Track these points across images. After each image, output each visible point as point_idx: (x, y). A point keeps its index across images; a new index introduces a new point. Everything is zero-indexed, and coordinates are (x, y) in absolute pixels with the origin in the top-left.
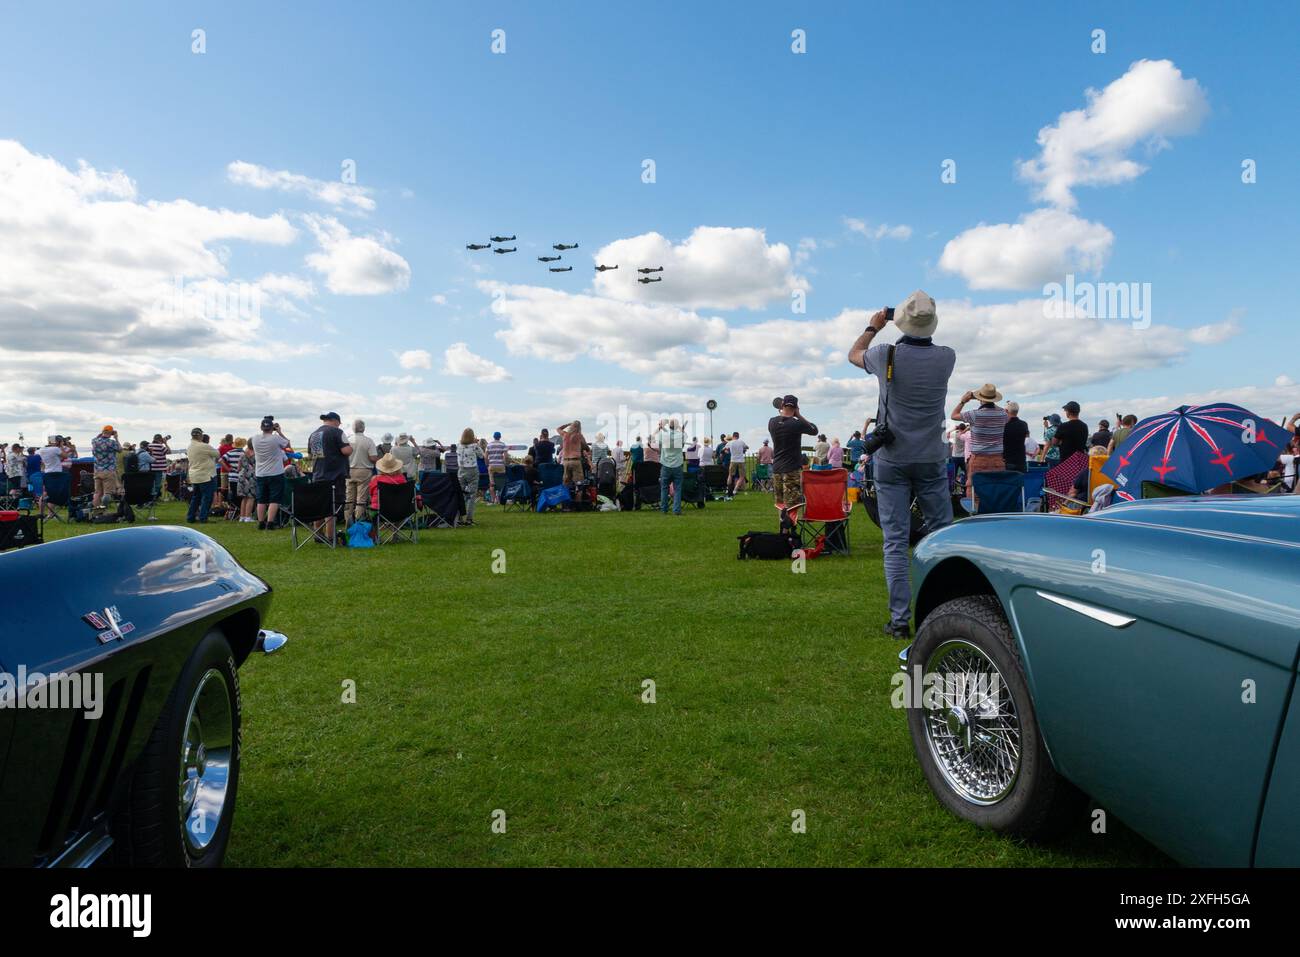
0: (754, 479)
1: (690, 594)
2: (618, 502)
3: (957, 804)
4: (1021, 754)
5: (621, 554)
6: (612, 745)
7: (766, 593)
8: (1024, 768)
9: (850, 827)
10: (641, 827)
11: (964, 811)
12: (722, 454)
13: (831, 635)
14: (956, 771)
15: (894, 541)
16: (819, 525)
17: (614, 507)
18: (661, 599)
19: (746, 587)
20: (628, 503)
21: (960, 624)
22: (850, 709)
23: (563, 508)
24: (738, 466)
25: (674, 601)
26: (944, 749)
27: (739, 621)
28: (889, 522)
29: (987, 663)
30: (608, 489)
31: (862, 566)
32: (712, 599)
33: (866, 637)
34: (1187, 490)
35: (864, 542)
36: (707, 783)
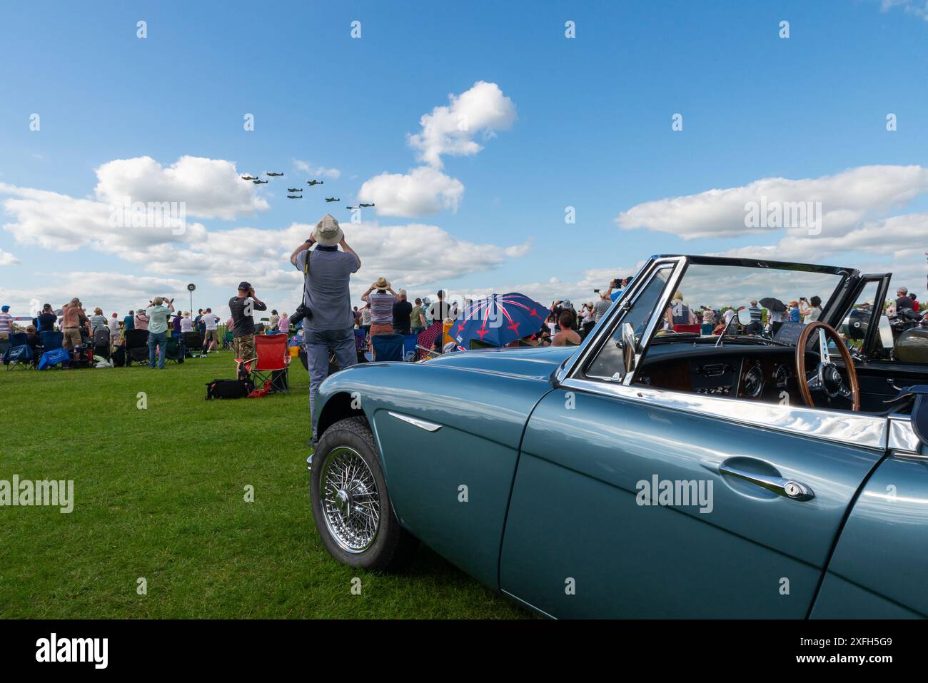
0: (224, 341)
1: (165, 427)
2: (111, 360)
3: (341, 555)
4: (380, 517)
5: (111, 400)
6: (86, 548)
7: (224, 423)
8: (382, 525)
9: (267, 581)
10: (104, 607)
11: (345, 559)
12: (200, 325)
13: (269, 450)
14: (341, 533)
15: (315, 382)
16: (267, 373)
17: (108, 364)
18: (140, 432)
19: (210, 420)
20: (120, 360)
21: (344, 436)
22: (277, 499)
23: (63, 366)
24: (211, 332)
25: (151, 434)
26: (334, 520)
27: (201, 444)
28: (314, 369)
29: (361, 460)
30: (104, 351)
31: (296, 400)
32: (182, 430)
33: (294, 449)
34: (493, 344)
35: (300, 384)
36: (163, 566)
